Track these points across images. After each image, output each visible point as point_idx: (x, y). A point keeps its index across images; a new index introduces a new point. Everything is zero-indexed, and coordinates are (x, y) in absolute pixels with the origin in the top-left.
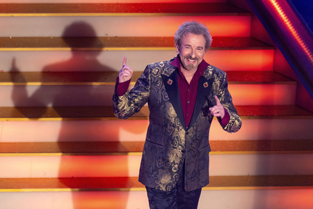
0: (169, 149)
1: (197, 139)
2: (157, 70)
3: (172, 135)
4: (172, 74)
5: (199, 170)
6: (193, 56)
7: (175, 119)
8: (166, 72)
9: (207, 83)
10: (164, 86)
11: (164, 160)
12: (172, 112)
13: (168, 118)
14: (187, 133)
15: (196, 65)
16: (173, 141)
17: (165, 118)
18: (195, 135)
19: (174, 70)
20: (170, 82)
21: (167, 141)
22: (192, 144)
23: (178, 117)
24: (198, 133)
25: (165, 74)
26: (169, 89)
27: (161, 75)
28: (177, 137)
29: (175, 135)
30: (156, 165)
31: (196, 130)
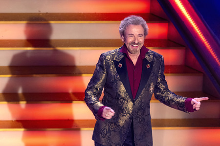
0: (120, 116)
1: (141, 108)
2: (110, 57)
3: (122, 106)
4: (122, 59)
5: (144, 133)
6: (136, 42)
7: (125, 94)
8: (116, 58)
9: (149, 65)
10: (115, 69)
11: (115, 124)
12: (122, 89)
13: (119, 93)
14: (134, 105)
15: (139, 49)
16: (123, 110)
17: (117, 93)
18: (141, 106)
19: (123, 56)
20: (120, 66)
21: (118, 110)
22: (137, 112)
23: (127, 92)
24: (143, 104)
25: (116, 60)
26: (119, 71)
27: (113, 60)
28: (126, 108)
29: (124, 106)
30: (109, 128)
31: (141, 102)
